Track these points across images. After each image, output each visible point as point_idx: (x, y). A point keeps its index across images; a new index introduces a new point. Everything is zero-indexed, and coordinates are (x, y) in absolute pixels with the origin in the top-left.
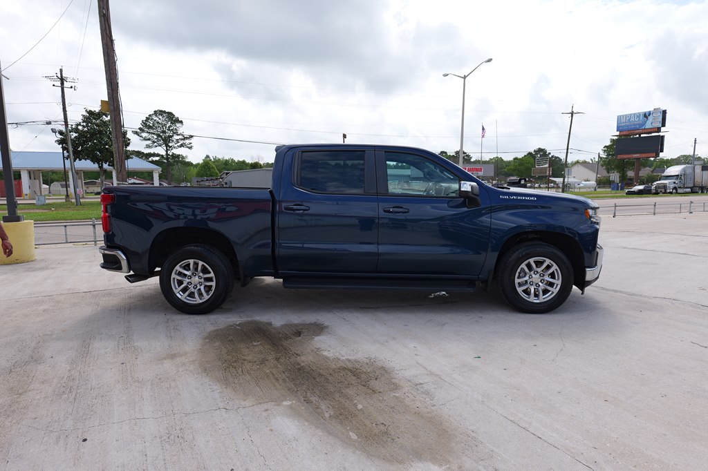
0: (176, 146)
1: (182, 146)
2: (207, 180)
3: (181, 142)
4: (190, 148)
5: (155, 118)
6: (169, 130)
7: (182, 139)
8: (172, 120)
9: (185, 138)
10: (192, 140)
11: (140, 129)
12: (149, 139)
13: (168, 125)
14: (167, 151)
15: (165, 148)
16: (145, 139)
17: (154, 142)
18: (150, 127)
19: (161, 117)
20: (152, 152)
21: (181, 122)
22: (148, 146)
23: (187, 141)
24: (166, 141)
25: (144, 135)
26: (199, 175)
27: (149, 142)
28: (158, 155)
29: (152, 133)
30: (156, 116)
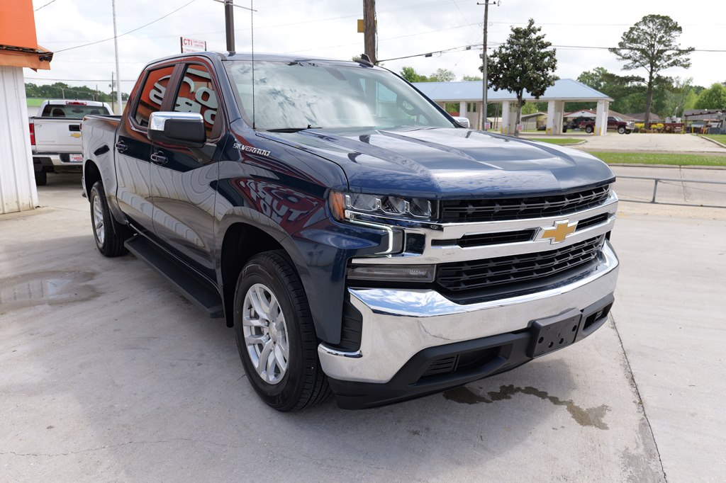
0: (665, 64)
1: (674, 63)
2: (709, 113)
3: (674, 58)
4: (686, 66)
5: (642, 27)
6: (659, 42)
7: (676, 54)
8: (667, 26)
9: (681, 52)
10: (691, 55)
11: (621, 44)
12: (629, 58)
13: (659, 36)
14: (651, 73)
15: (649, 69)
16: (624, 58)
17: (636, 61)
18: (634, 41)
19: (651, 25)
20: (630, 76)
21: (680, 29)
22: (626, 68)
23: (683, 57)
24: (653, 59)
25: (624, 52)
26: (700, 106)
27: (630, 61)
28: (638, 79)
29: (636, 49)
30: (645, 24)
